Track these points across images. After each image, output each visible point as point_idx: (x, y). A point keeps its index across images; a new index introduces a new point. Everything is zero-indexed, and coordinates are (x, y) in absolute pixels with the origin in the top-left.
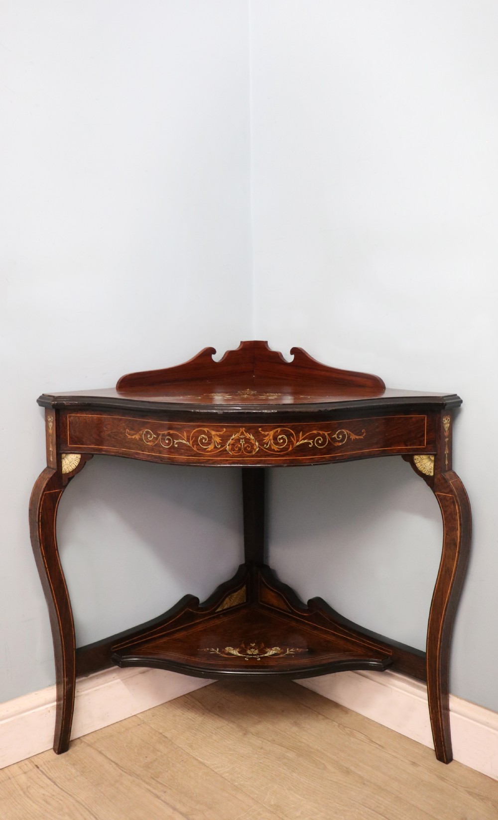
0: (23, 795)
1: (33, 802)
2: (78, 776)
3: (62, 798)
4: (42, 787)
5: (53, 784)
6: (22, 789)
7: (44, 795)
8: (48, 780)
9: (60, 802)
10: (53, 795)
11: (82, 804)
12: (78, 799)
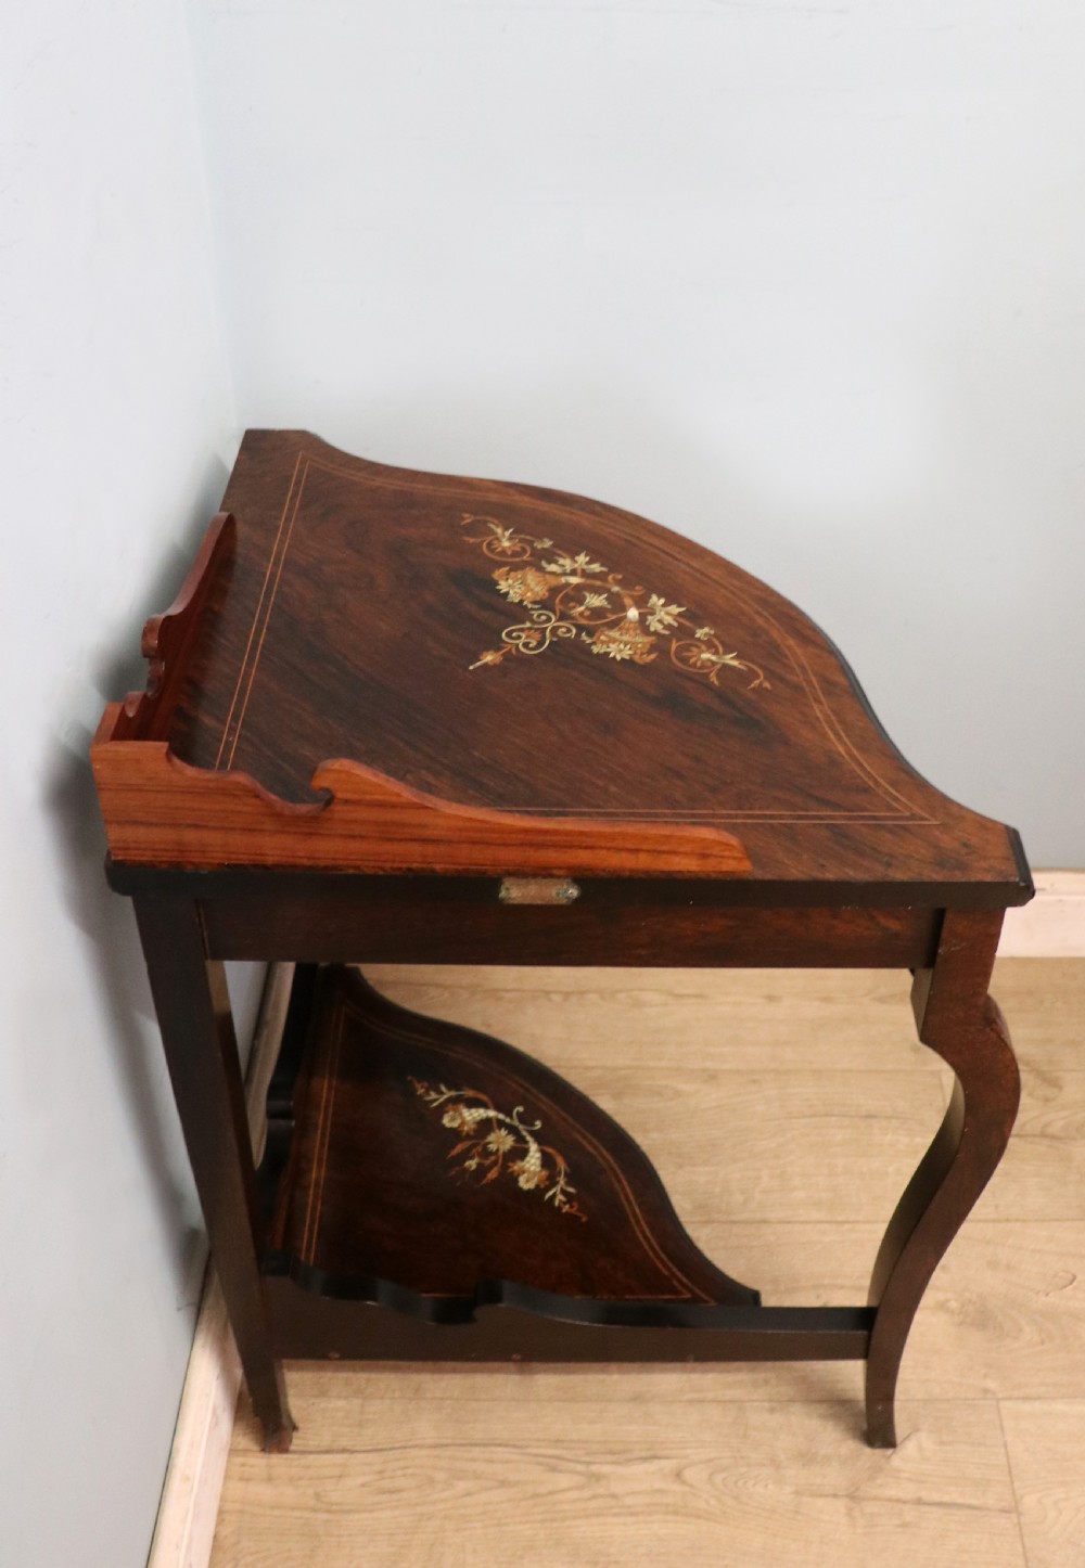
0: (331, 1517)
1: (372, 1511)
2: (362, 1406)
3: (402, 1464)
4: (340, 1477)
5: (346, 1456)
6: (314, 1510)
7: (363, 1485)
8: (330, 1456)
9: (409, 1471)
10: (381, 1472)
11: (447, 1445)
12: (429, 1441)
